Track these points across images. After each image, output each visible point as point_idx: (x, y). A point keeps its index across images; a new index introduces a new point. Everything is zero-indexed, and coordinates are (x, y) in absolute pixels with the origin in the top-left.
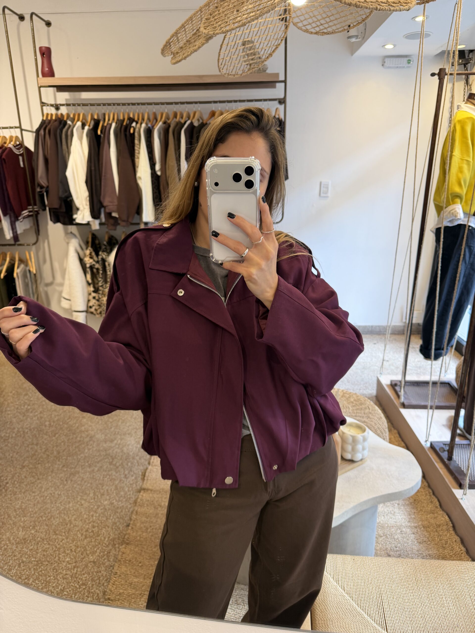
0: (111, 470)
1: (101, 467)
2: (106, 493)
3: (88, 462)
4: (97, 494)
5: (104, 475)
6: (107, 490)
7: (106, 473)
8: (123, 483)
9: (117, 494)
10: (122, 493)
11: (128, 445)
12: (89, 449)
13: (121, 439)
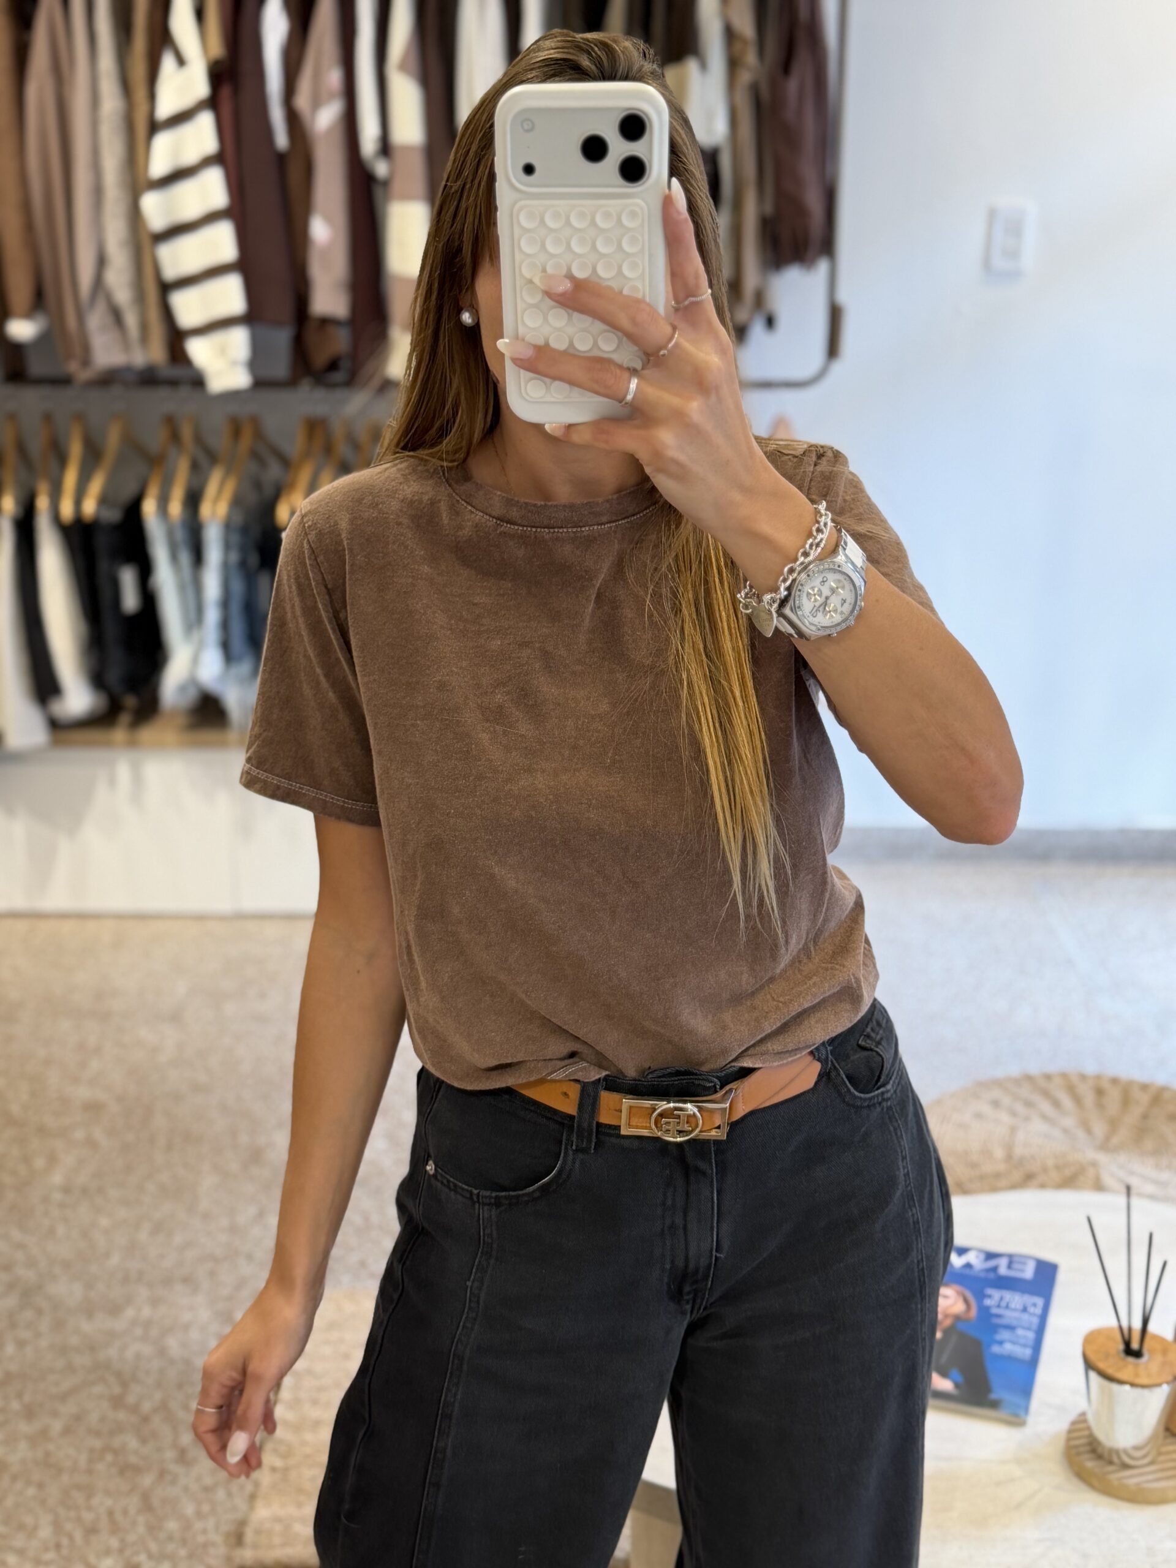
0: (119, 1429)
1: (78, 1418)
2: (104, 1524)
3: (19, 1395)
4: (69, 1526)
5: (92, 1450)
6: (110, 1513)
7: (97, 1443)
8: (174, 1482)
9: (151, 1529)
10: (172, 1525)
11: (186, 1327)
12: (21, 1344)
13: (155, 1302)
